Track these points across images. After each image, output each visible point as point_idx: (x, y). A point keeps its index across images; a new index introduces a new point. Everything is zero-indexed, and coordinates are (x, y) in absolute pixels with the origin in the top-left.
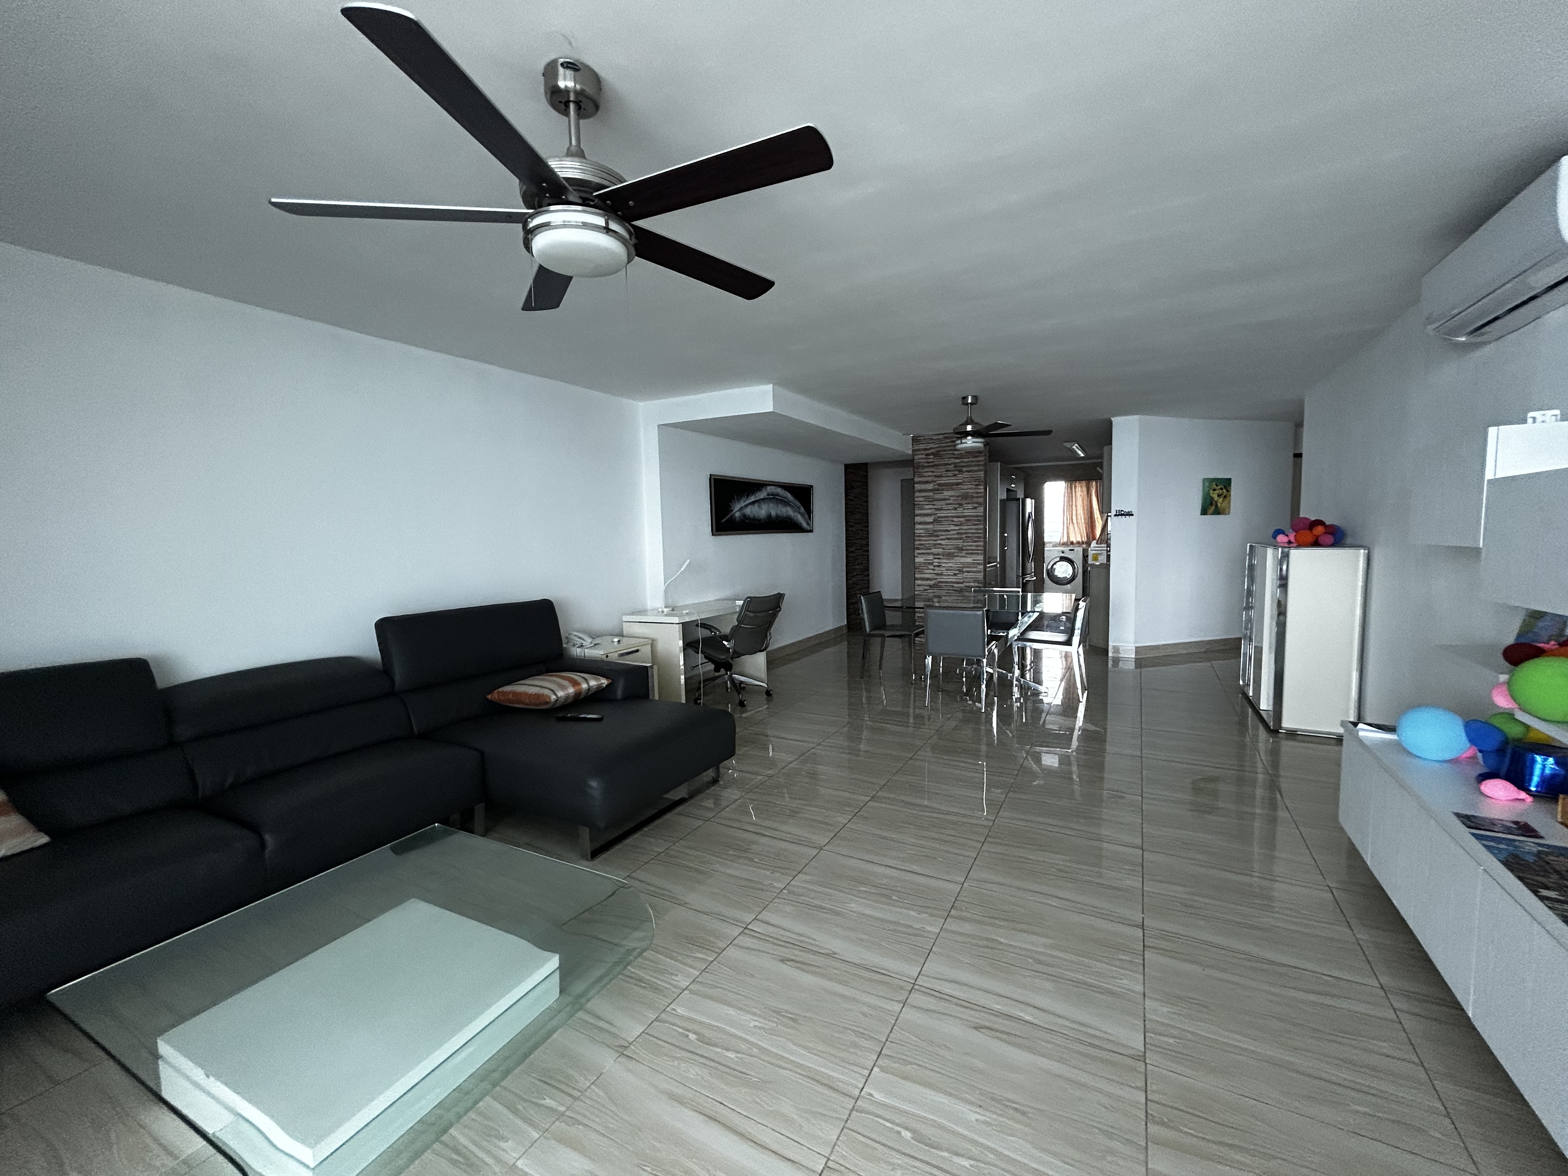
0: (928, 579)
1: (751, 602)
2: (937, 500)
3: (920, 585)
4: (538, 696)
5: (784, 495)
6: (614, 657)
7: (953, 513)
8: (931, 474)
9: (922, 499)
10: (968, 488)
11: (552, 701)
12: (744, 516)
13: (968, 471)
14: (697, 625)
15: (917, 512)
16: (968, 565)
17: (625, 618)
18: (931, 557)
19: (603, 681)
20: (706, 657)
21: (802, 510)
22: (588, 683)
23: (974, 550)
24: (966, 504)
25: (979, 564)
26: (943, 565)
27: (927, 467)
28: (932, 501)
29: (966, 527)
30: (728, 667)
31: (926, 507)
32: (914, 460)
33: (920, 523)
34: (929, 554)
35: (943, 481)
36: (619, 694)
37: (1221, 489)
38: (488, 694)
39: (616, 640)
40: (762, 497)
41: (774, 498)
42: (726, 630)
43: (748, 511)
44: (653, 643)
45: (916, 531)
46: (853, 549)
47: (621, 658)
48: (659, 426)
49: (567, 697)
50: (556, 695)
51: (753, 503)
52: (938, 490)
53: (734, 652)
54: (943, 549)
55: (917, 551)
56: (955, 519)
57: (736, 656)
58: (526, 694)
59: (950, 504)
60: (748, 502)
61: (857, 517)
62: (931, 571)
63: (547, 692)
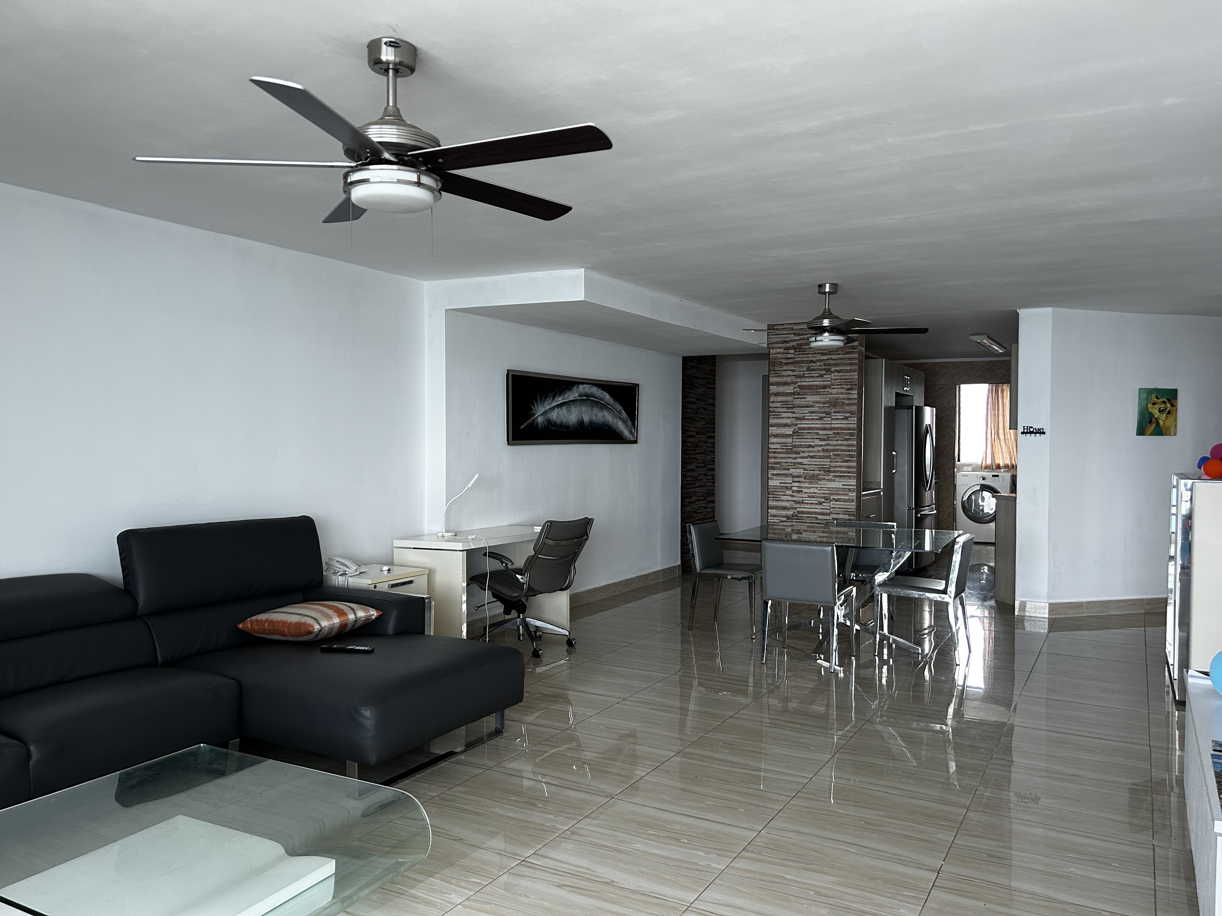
0: (785, 508)
1: (551, 527)
2: (799, 406)
3: (775, 516)
4: (299, 625)
5: (601, 396)
6: (383, 587)
7: (818, 424)
8: (790, 373)
9: (779, 405)
10: (837, 392)
11: (316, 630)
12: (549, 421)
13: (838, 371)
14: (485, 555)
15: (772, 421)
16: (836, 492)
17: (397, 543)
18: (789, 480)
19: (372, 613)
20: (494, 595)
21: (624, 415)
22: (355, 614)
23: (844, 472)
24: (834, 412)
25: (850, 490)
26: (804, 490)
27: (787, 364)
28: (791, 407)
29: (835, 443)
30: (522, 608)
31: (784, 415)
32: (769, 354)
33: (776, 436)
34: (786, 475)
35: (807, 382)
36: (391, 627)
37: (1164, 402)
38: (239, 623)
39: (386, 568)
40: (571, 398)
41: (587, 400)
42: (519, 562)
43: (554, 415)
44: (430, 574)
45: (771, 446)
46: (693, 466)
47: (393, 589)
48: (446, 310)
49: (331, 629)
50: (319, 624)
51: (561, 405)
52: (799, 394)
53: (530, 588)
54: (804, 469)
55: (771, 472)
56: (820, 432)
57: (530, 594)
58: (284, 623)
59: (814, 412)
60: (554, 404)
61: (700, 425)
62: (790, 498)
63: (310, 621)
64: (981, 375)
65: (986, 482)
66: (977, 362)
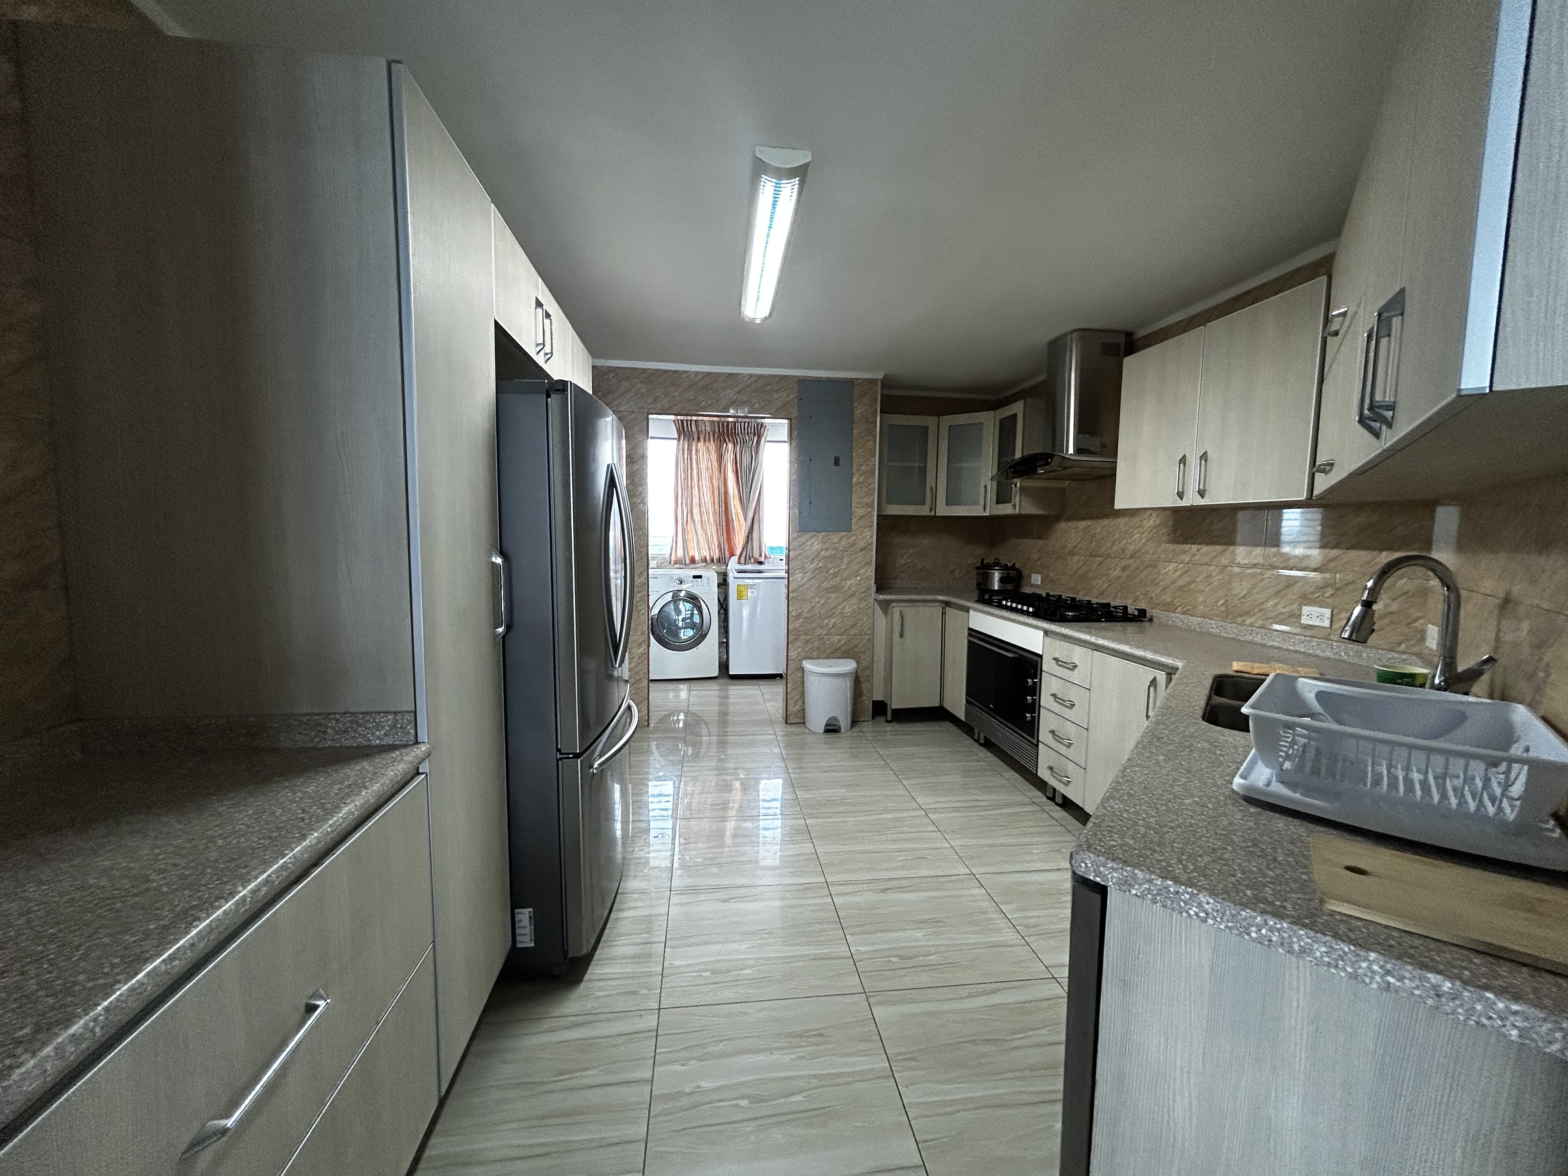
64: (692, 397)
65: (684, 587)
66: (685, 372)
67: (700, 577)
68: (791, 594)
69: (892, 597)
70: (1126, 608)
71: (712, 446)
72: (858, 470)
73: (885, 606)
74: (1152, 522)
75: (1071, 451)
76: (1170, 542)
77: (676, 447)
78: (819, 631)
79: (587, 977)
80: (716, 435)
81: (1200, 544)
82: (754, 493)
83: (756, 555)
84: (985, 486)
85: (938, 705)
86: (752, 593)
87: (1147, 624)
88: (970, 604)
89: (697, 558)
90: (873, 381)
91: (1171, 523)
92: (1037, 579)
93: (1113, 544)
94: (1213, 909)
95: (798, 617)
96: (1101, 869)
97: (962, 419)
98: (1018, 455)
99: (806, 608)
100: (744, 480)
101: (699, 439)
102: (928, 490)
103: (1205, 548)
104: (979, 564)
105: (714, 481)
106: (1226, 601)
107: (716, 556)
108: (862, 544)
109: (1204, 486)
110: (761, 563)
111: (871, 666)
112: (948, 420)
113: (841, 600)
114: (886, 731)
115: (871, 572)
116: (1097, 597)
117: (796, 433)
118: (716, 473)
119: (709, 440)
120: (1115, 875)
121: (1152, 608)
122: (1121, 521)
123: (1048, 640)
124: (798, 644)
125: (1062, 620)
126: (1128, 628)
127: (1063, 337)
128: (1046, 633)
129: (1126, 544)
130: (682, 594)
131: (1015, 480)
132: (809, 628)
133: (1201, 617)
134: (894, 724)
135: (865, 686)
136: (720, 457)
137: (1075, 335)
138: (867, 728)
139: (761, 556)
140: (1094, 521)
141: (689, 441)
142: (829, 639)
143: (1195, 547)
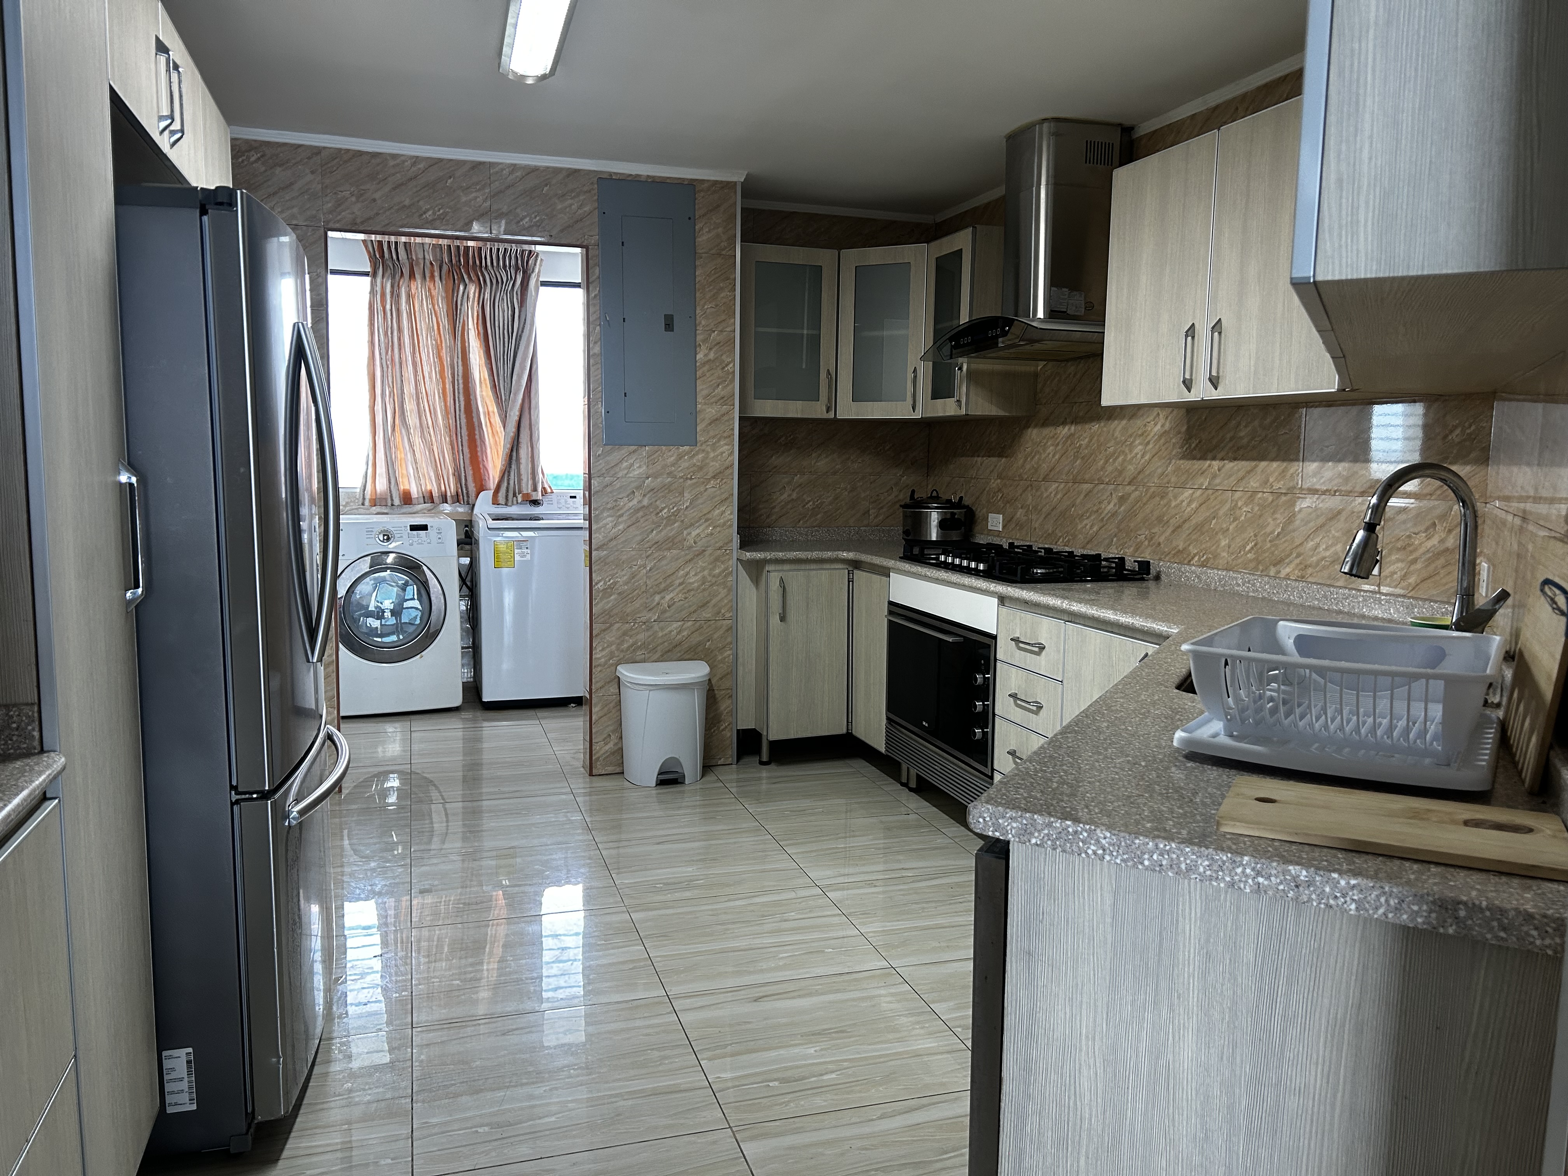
64: (407, 202)
65: (392, 546)
66: (394, 156)
67: (424, 528)
68: (594, 553)
69: (768, 555)
70: (1122, 560)
71: (438, 289)
72: (705, 341)
73: (755, 570)
74: (1158, 426)
75: (1040, 314)
76: (1184, 457)
77: (368, 288)
78: (645, 616)
79: (286, 1153)
80: (445, 268)
81: (1223, 459)
82: (520, 377)
83: (527, 488)
84: (915, 371)
85: (844, 731)
86: (523, 555)
87: (1151, 584)
88: (890, 563)
89: (415, 493)
90: (729, 186)
91: (1184, 429)
92: (996, 522)
93: (1106, 462)
94: (1110, 844)
95: (608, 591)
96: (1000, 821)
97: (876, 255)
98: (964, 318)
99: (622, 577)
100: (500, 349)
101: (412, 276)
102: (823, 375)
103: (1229, 465)
104: (908, 501)
105: (444, 353)
106: (1256, 545)
107: (451, 488)
108: (714, 466)
109: (1218, 372)
110: (536, 503)
111: (732, 672)
112: (853, 257)
113: (681, 562)
114: (760, 779)
115: (731, 514)
116: (1083, 548)
117: (597, 271)
118: (447, 338)
119: (432, 277)
120: (1014, 825)
121: (1160, 559)
122: (1117, 427)
123: (1004, 610)
124: (610, 637)
125: (1025, 579)
126: (1127, 592)
127: (1029, 128)
128: (1002, 600)
129: (1124, 460)
130: (390, 559)
131: (960, 360)
132: (628, 610)
133: (1224, 570)
134: (773, 766)
135: (724, 706)
136: (454, 312)
137: (1046, 126)
138: (730, 775)
139: (535, 489)
140: (1079, 427)
141: (393, 277)
142: (662, 629)
143: (1216, 464)
